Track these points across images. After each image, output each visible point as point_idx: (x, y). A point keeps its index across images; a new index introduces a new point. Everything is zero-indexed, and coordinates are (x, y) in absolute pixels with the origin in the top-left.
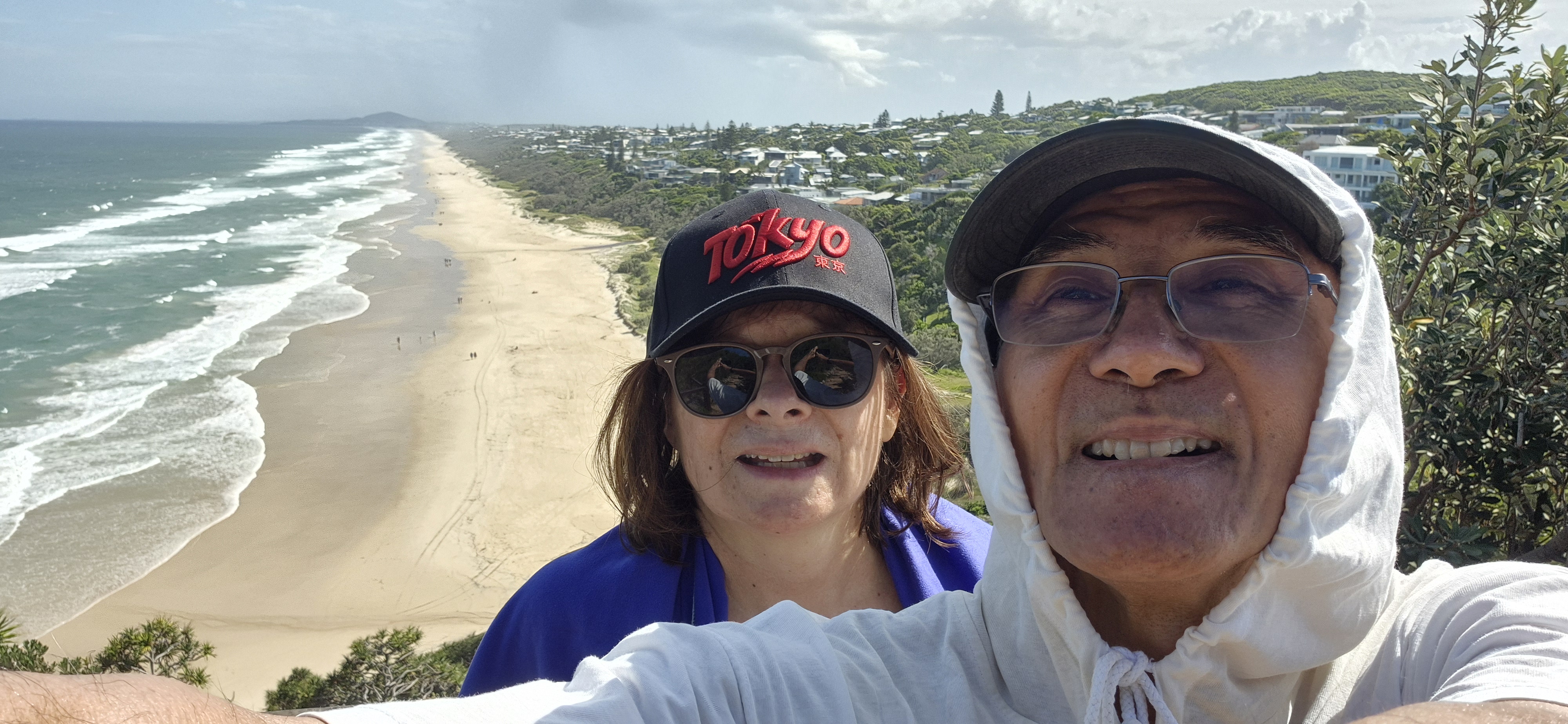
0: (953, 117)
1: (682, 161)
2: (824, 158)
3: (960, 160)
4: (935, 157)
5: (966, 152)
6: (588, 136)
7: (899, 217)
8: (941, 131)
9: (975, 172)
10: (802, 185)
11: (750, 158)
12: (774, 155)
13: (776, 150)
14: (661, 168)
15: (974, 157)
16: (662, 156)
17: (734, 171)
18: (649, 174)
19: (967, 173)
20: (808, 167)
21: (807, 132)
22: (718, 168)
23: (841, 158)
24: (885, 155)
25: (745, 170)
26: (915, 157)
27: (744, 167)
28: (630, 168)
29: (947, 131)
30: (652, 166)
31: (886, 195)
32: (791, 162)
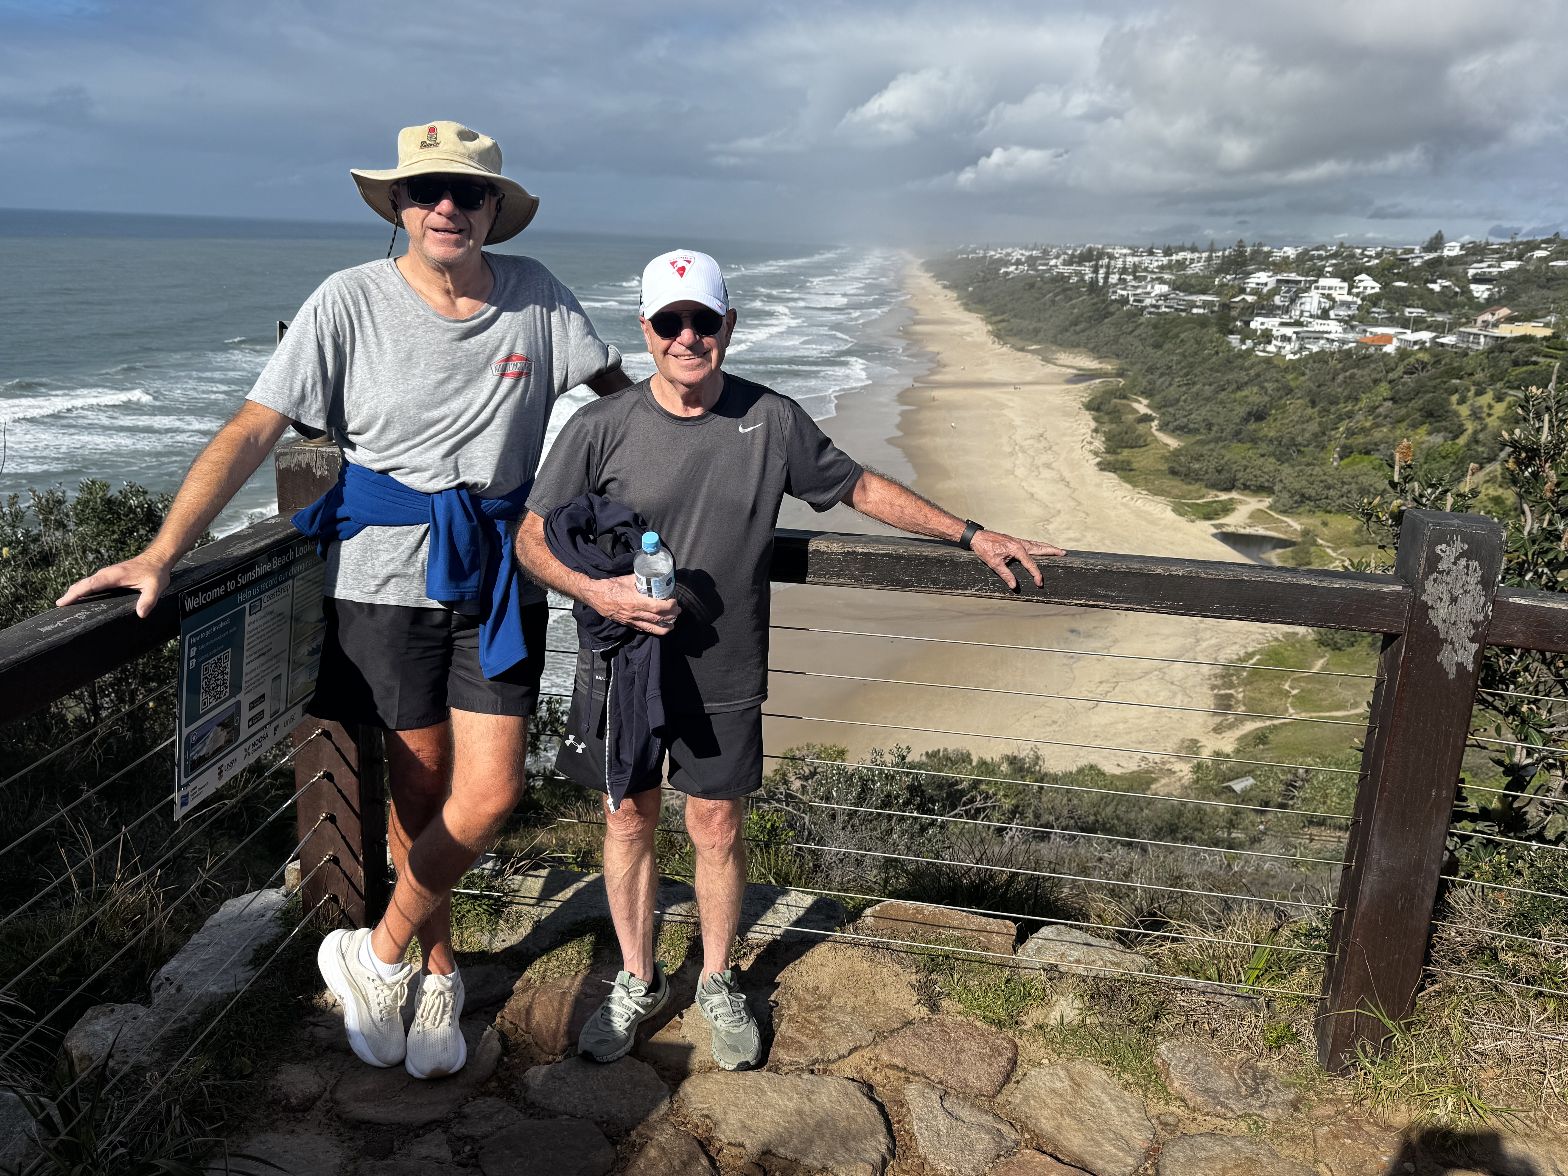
0: (1529, 242)
1: (1176, 287)
2: (1351, 287)
3: (1532, 297)
4: (1499, 292)
5: (1540, 287)
6: (1073, 256)
7: (1438, 362)
8: (1512, 259)
9: (1549, 313)
10: (1318, 317)
11: (1258, 284)
12: (1287, 282)
13: (1293, 276)
14: (1149, 293)
15: (1551, 294)
16: (1153, 280)
17: (1237, 299)
18: (1135, 301)
19: (1539, 314)
20: (1329, 297)
21: (1334, 256)
22: (1217, 294)
23: (1373, 288)
24: (1431, 286)
25: (1250, 299)
26: (1471, 291)
27: (1251, 294)
28: (1115, 292)
29: (1520, 259)
30: (1139, 291)
31: (1426, 336)
32: (1307, 289)
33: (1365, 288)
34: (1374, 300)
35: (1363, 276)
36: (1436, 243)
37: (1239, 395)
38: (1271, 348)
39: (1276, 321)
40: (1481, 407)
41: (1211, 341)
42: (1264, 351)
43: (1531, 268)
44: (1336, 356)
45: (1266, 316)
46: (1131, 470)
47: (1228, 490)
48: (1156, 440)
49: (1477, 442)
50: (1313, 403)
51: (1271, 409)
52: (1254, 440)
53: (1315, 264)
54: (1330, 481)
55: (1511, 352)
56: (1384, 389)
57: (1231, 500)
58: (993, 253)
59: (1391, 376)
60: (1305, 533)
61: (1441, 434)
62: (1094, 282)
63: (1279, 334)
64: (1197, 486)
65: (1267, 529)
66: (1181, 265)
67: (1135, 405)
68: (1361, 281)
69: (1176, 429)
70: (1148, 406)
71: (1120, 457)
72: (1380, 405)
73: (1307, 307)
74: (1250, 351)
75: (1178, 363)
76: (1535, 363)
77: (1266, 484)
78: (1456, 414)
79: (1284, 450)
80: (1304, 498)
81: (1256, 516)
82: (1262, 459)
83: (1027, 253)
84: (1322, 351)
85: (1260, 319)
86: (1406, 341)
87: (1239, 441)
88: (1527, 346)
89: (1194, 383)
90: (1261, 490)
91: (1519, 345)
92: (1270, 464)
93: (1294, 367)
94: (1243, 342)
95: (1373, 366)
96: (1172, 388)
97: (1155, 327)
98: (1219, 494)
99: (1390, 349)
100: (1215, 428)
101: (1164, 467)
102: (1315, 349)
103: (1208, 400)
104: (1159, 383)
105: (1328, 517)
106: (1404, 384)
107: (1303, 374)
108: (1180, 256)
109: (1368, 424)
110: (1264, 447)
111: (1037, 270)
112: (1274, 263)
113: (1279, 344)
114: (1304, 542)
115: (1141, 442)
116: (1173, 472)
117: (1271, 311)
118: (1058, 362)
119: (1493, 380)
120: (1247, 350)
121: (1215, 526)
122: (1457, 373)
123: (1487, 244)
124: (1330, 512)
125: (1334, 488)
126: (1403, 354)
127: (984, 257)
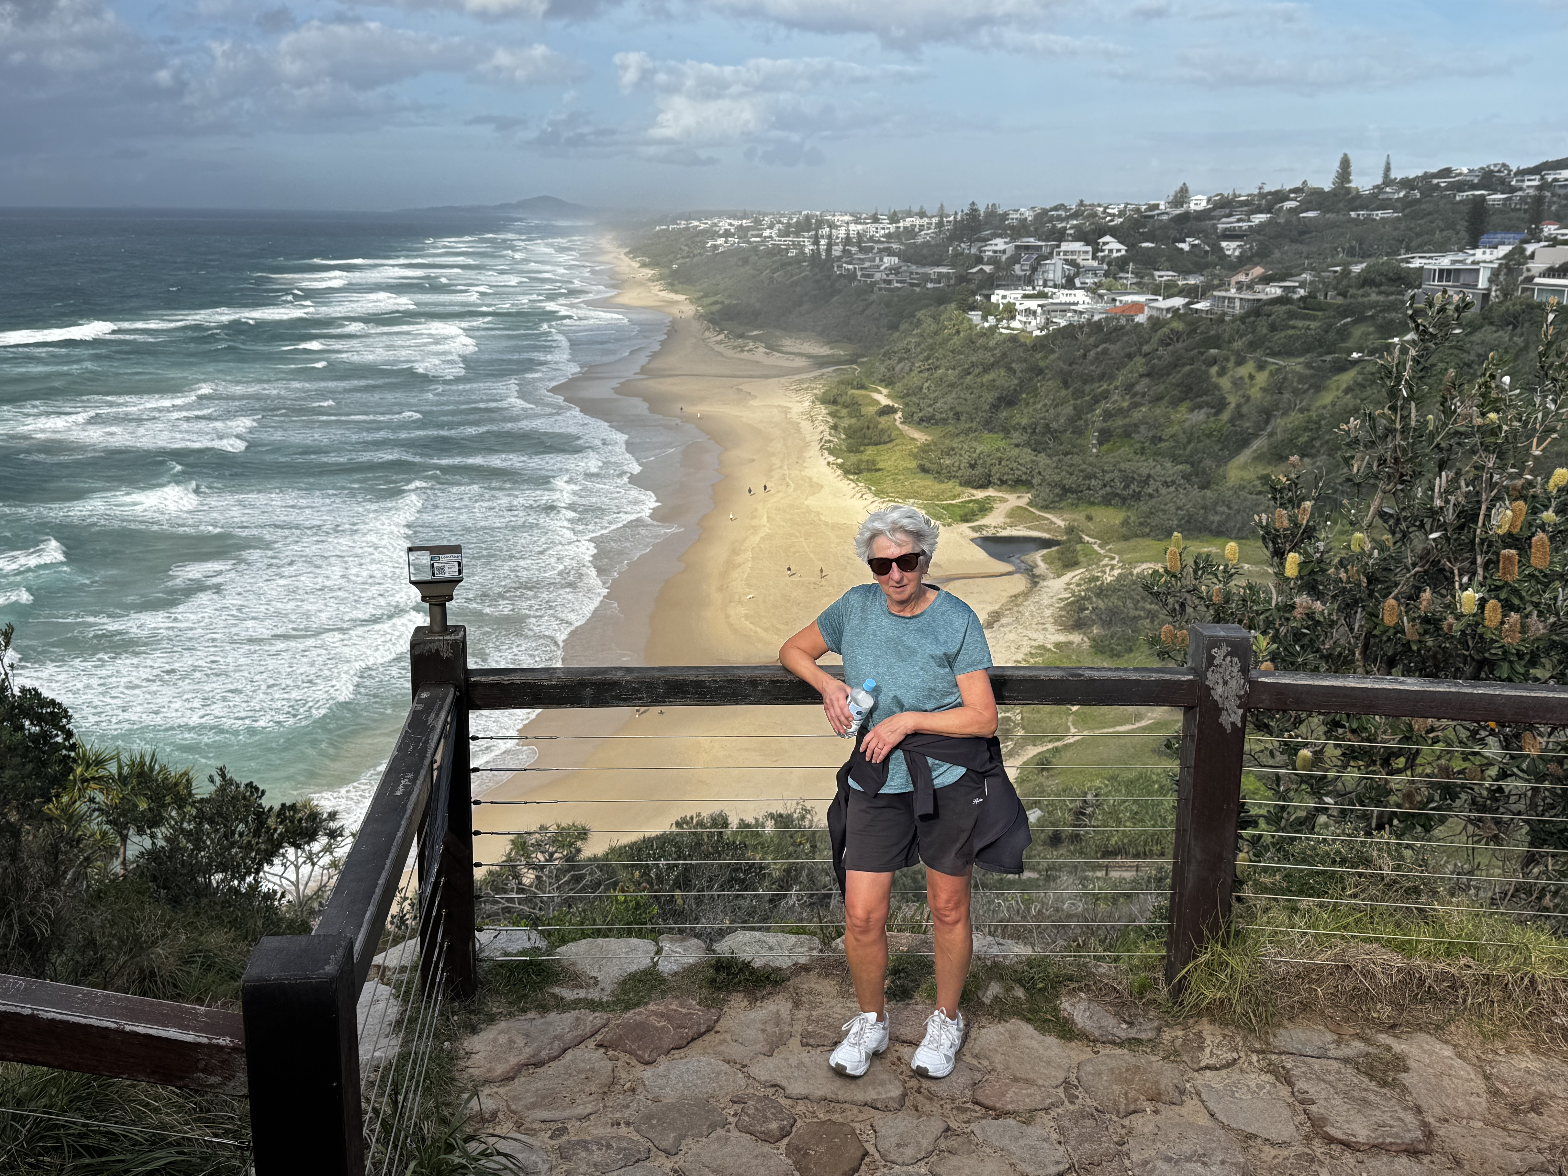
0: (1277, 193)
1: (906, 257)
2: (1096, 250)
3: (1286, 253)
4: (1251, 249)
5: (1293, 241)
6: (789, 225)
7: (1194, 331)
8: (1261, 212)
9: (1304, 270)
10: (1063, 287)
11: (995, 252)
12: (1027, 248)
13: (1031, 241)
14: (878, 267)
15: (1304, 248)
16: (881, 251)
17: (974, 270)
18: (863, 275)
19: (1294, 271)
20: (1073, 263)
21: (1075, 215)
22: (952, 265)
23: (1119, 251)
24: (1181, 245)
25: (988, 269)
26: (1222, 249)
27: (988, 264)
28: (840, 267)
29: (1269, 212)
30: (867, 264)
31: (1178, 302)
32: (1050, 256)
33: (1111, 251)
34: (1121, 264)
35: (1107, 238)
36: (1182, 197)
37: (987, 378)
38: (1015, 324)
39: (1019, 293)
40: (1241, 378)
41: (951, 319)
42: (1008, 328)
43: (1281, 220)
44: (1086, 330)
45: (1006, 287)
46: (877, 470)
47: (982, 487)
48: (901, 434)
49: (1241, 416)
50: (1066, 384)
51: (1021, 393)
52: (1006, 431)
53: (1054, 226)
54: (1089, 470)
55: (1269, 315)
56: (1139, 364)
57: (988, 497)
58: (696, 223)
59: (1146, 348)
60: (1070, 530)
61: (1203, 411)
62: (816, 254)
63: (1022, 307)
64: (951, 484)
65: (1029, 528)
66: (910, 232)
67: (876, 396)
68: (1105, 244)
69: (922, 420)
70: (888, 396)
71: (864, 457)
72: (1137, 382)
73: (1051, 276)
74: (993, 329)
75: (918, 344)
76: (1294, 327)
77: (1024, 477)
78: (1217, 387)
79: (1038, 438)
80: (1066, 491)
81: (1016, 515)
82: (1017, 450)
83: (736, 223)
84: (1070, 325)
85: (1002, 292)
86: (1158, 309)
87: (990, 431)
88: (1284, 308)
89: (937, 368)
90: (1018, 484)
91: (1276, 308)
92: (1027, 455)
93: (1040, 344)
94: (985, 318)
95: (1125, 339)
96: (913, 374)
97: (888, 305)
98: (974, 492)
99: (1141, 318)
100: (963, 418)
101: (913, 465)
102: (1063, 323)
103: (952, 385)
104: (898, 368)
105: (1093, 511)
106: (1160, 358)
107: (1053, 351)
108: (908, 222)
109: (1125, 404)
110: (1016, 436)
111: (749, 243)
112: (1012, 228)
113: (1024, 319)
114: (1069, 541)
115: (885, 438)
116: (924, 470)
117: (1012, 282)
118: (785, 349)
119: (1252, 346)
120: (990, 328)
121: (973, 529)
122: (1215, 341)
123: (1235, 196)
124: (1093, 504)
125: (1096, 478)
126: (1155, 323)
127: (687, 229)
